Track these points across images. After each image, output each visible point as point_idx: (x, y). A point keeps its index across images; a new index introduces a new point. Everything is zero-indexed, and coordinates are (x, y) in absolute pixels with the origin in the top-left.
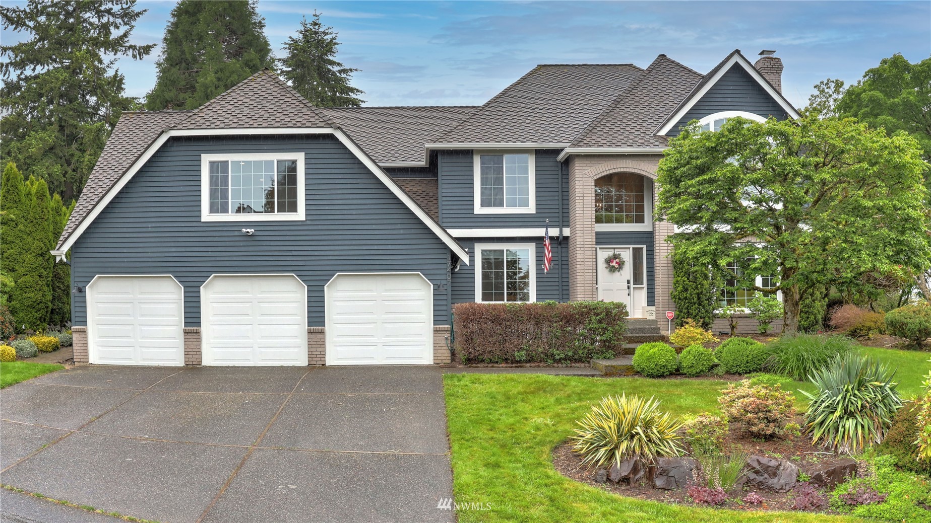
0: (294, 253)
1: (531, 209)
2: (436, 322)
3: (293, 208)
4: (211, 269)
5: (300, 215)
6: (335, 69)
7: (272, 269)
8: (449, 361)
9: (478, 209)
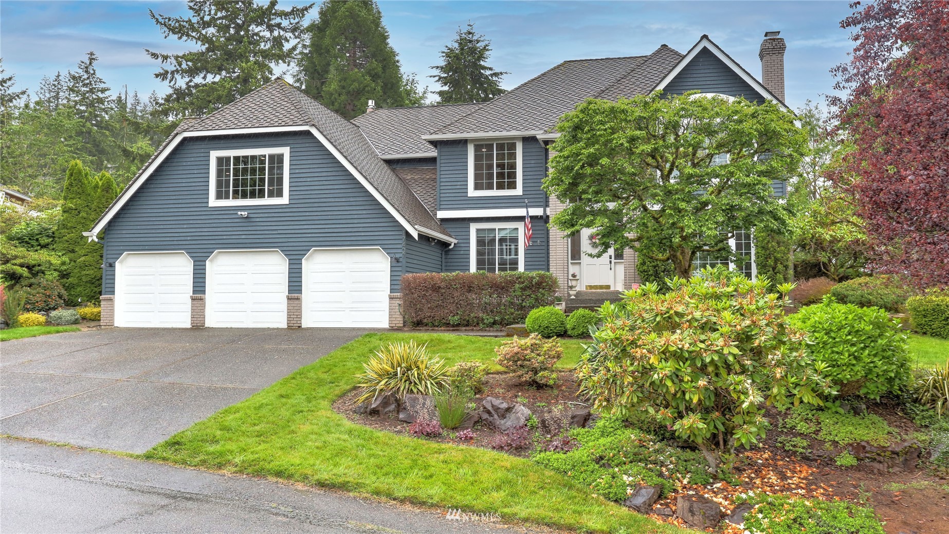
0: (279, 232)
1: (519, 191)
2: (392, 290)
3: (280, 194)
4: (214, 246)
5: (285, 200)
6: (488, 73)
7: (258, 245)
8: (402, 325)
9: (472, 192)
